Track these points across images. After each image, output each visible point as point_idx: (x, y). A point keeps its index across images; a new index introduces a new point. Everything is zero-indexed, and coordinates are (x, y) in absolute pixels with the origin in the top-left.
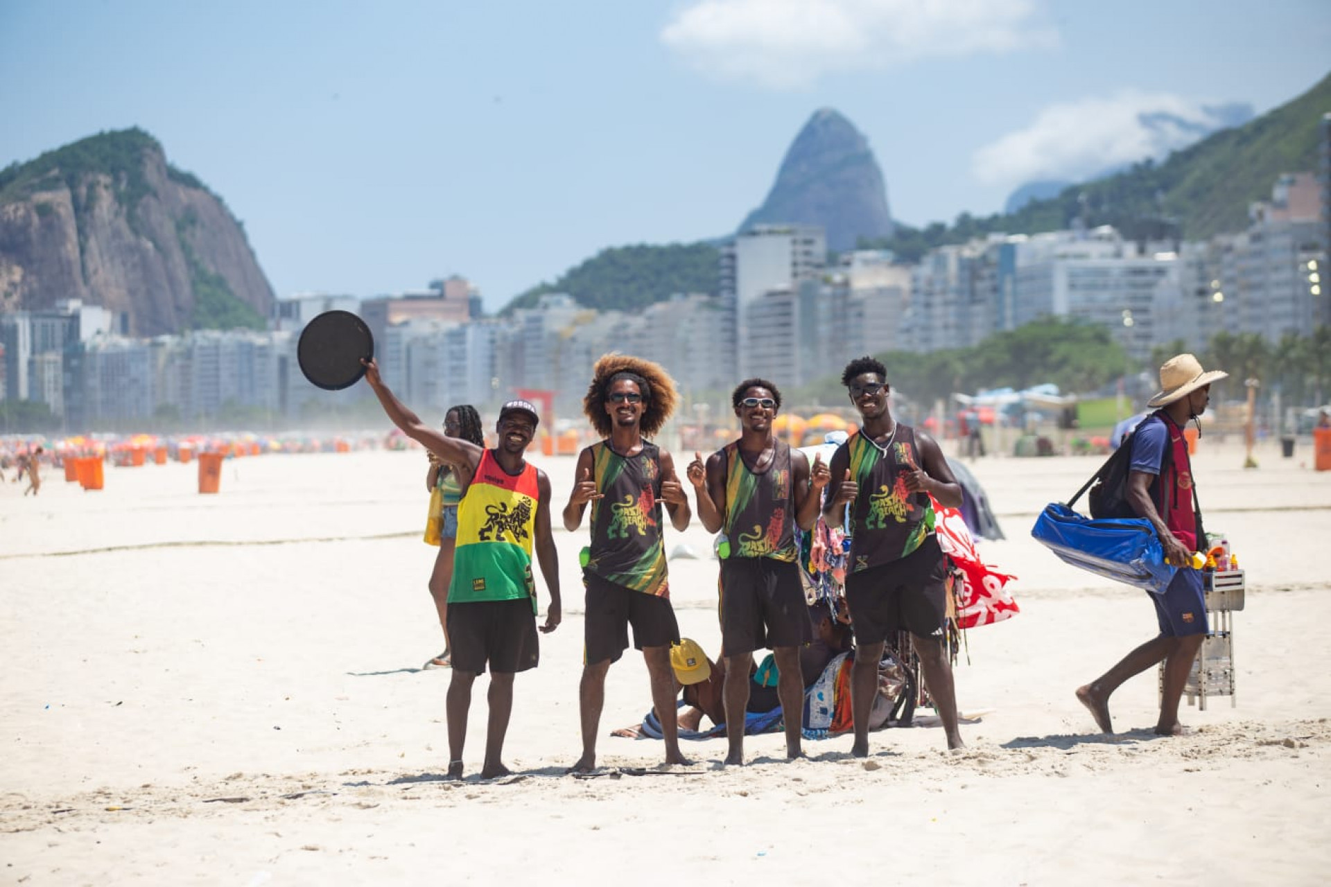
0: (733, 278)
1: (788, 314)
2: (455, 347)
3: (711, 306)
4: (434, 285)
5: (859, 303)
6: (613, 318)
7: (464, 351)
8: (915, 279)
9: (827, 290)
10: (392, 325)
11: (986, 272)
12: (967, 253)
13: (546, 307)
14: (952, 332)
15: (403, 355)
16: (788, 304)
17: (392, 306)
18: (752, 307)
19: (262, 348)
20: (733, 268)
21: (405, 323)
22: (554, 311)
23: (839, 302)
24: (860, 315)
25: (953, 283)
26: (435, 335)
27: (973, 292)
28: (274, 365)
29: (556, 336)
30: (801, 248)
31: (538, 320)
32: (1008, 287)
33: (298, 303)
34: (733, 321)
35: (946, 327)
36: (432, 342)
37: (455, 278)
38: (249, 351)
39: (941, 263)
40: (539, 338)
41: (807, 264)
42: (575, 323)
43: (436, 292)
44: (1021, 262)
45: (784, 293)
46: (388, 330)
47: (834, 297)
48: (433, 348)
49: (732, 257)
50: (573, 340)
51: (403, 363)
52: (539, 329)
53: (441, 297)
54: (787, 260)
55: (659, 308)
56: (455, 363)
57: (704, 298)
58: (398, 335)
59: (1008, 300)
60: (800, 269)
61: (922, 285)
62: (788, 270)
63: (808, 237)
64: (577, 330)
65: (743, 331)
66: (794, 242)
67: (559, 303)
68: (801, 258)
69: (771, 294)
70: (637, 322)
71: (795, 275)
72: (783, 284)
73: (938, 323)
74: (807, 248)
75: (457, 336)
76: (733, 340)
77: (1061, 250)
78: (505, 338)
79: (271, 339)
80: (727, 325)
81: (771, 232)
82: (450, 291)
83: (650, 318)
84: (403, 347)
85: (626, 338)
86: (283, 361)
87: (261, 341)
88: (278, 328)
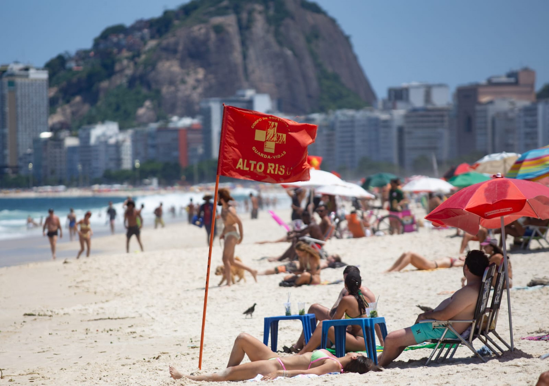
2: (529, 119)
4: (509, 75)
7: (536, 121)
10: (480, 104)
15: (489, 125)
17: (481, 90)
19: (385, 121)
21: (491, 102)
26: (512, 110)
28: (394, 133)
33: (407, 90)
36: (511, 115)
37: (526, 70)
38: (376, 123)
43: (512, 80)
46: (478, 108)
48: (511, 120)
51: (489, 131)
53: (516, 83)
56: (528, 130)
58: (485, 111)
75: (530, 111)
79: (391, 114)
82: (522, 79)
84: (489, 120)
86: (401, 130)
87: (384, 116)
88: (394, 107)
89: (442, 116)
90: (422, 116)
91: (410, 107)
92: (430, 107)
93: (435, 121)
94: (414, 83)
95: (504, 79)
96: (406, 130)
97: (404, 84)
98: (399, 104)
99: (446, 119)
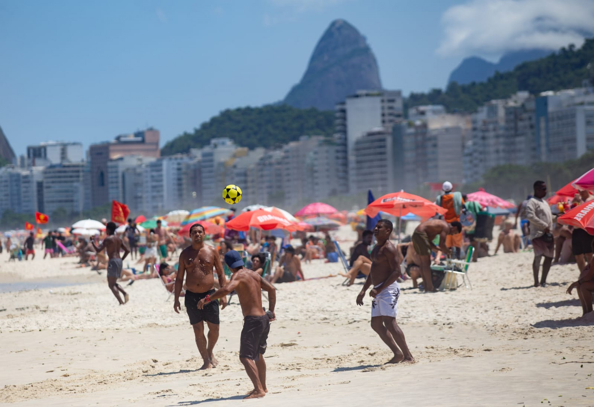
0: (344, 125)
1: (384, 147)
2: (155, 174)
3: (328, 143)
4: (137, 135)
5: (435, 138)
6: (259, 153)
7: (161, 176)
8: (474, 122)
9: (411, 130)
10: (111, 160)
11: (525, 116)
12: (511, 104)
13: (216, 146)
14: (502, 155)
15: (120, 179)
16: (384, 140)
17: (111, 148)
18: (358, 142)
19: (26, 177)
20: (344, 118)
21: (121, 159)
22: (220, 148)
23: (420, 138)
24: (435, 146)
25: (502, 123)
26: (140, 166)
27: (516, 129)
28: (34, 187)
29: (222, 164)
30: (387, 105)
31: (211, 154)
32: (543, 125)
33: (45, 148)
34: (345, 152)
35: (497, 151)
36: (138, 170)
37: (151, 130)
38: (17, 179)
39: (493, 110)
40: (212, 166)
41: (390, 114)
42: (235, 156)
43: (139, 139)
44: (551, 108)
45: (379, 133)
46: (110, 164)
47: (416, 134)
48: (139, 174)
49: (344, 111)
50: (235, 167)
51: (120, 184)
52: (212, 161)
53: (143, 142)
54: (379, 112)
55: (293, 145)
56: (155, 184)
57: (322, 138)
58: (116, 167)
59: (543, 133)
60: (387, 118)
61: (479, 125)
62: (379, 119)
63: (391, 98)
64: (237, 160)
65: (352, 158)
66: (383, 101)
67: (223, 144)
68: (387, 111)
69: (370, 134)
70: (278, 154)
71: (383, 122)
72: (377, 128)
73: (492, 149)
74: (391, 104)
75: (156, 167)
76: (346, 164)
77: (578, 100)
78: (188, 166)
79: (31, 171)
80: (340, 155)
81: (367, 95)
82: (148, 138)
83: (287, 151)
84: (120, 174)
85: (271, 164)
86: (40, 185)
87: (25, 173)
88: (34, 164)
89: (78, 171)
90: (60, 172)
91: (49, 164)
92: (66, 163)
93: (71, 177)
94: (51, 142)
95: (132, 138)
96: (45, 185)
97: (42, 143)
98: (38, 161)
99: (81, 174)
